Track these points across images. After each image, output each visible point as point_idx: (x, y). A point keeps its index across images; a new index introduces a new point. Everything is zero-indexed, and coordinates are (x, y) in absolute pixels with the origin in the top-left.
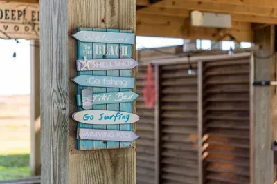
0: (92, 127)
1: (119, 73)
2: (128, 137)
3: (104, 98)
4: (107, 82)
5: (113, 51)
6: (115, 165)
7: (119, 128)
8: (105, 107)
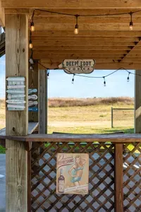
0: (12, 104)
1: (20, 89)
2: (22, 108)
3: (15, 96)
4: (16, 92)
5: (19, 83)
6: (20, 115)
7: (20, 105)
8: (16, 99)
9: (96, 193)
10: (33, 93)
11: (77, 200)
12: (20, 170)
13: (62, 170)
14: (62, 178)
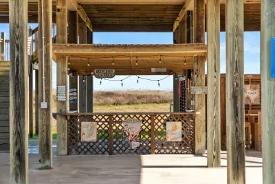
0: (60, 98)
3: (61, 95)
4: (62, 92)
9: (100, 141)
10: (74, 92)
11: (91, 144)
12: (64, 129)
13: (84, 130)
14: (84, 134)
